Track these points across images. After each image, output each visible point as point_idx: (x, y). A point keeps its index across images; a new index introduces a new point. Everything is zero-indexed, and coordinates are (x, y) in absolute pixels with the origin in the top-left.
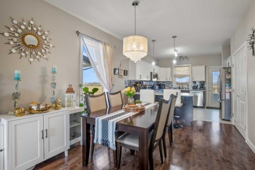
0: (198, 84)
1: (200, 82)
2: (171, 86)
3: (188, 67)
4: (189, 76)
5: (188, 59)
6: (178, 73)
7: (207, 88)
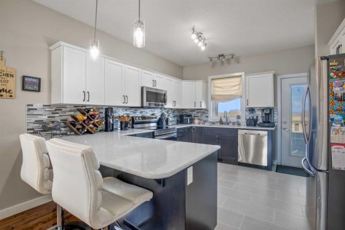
0: (259, 113)
1: (263, 110)
2: (205, 119)
3: (238, 79)
4: (241, 97)
5: (238, 61)
6: (218, 92)
7: (278, 124)
